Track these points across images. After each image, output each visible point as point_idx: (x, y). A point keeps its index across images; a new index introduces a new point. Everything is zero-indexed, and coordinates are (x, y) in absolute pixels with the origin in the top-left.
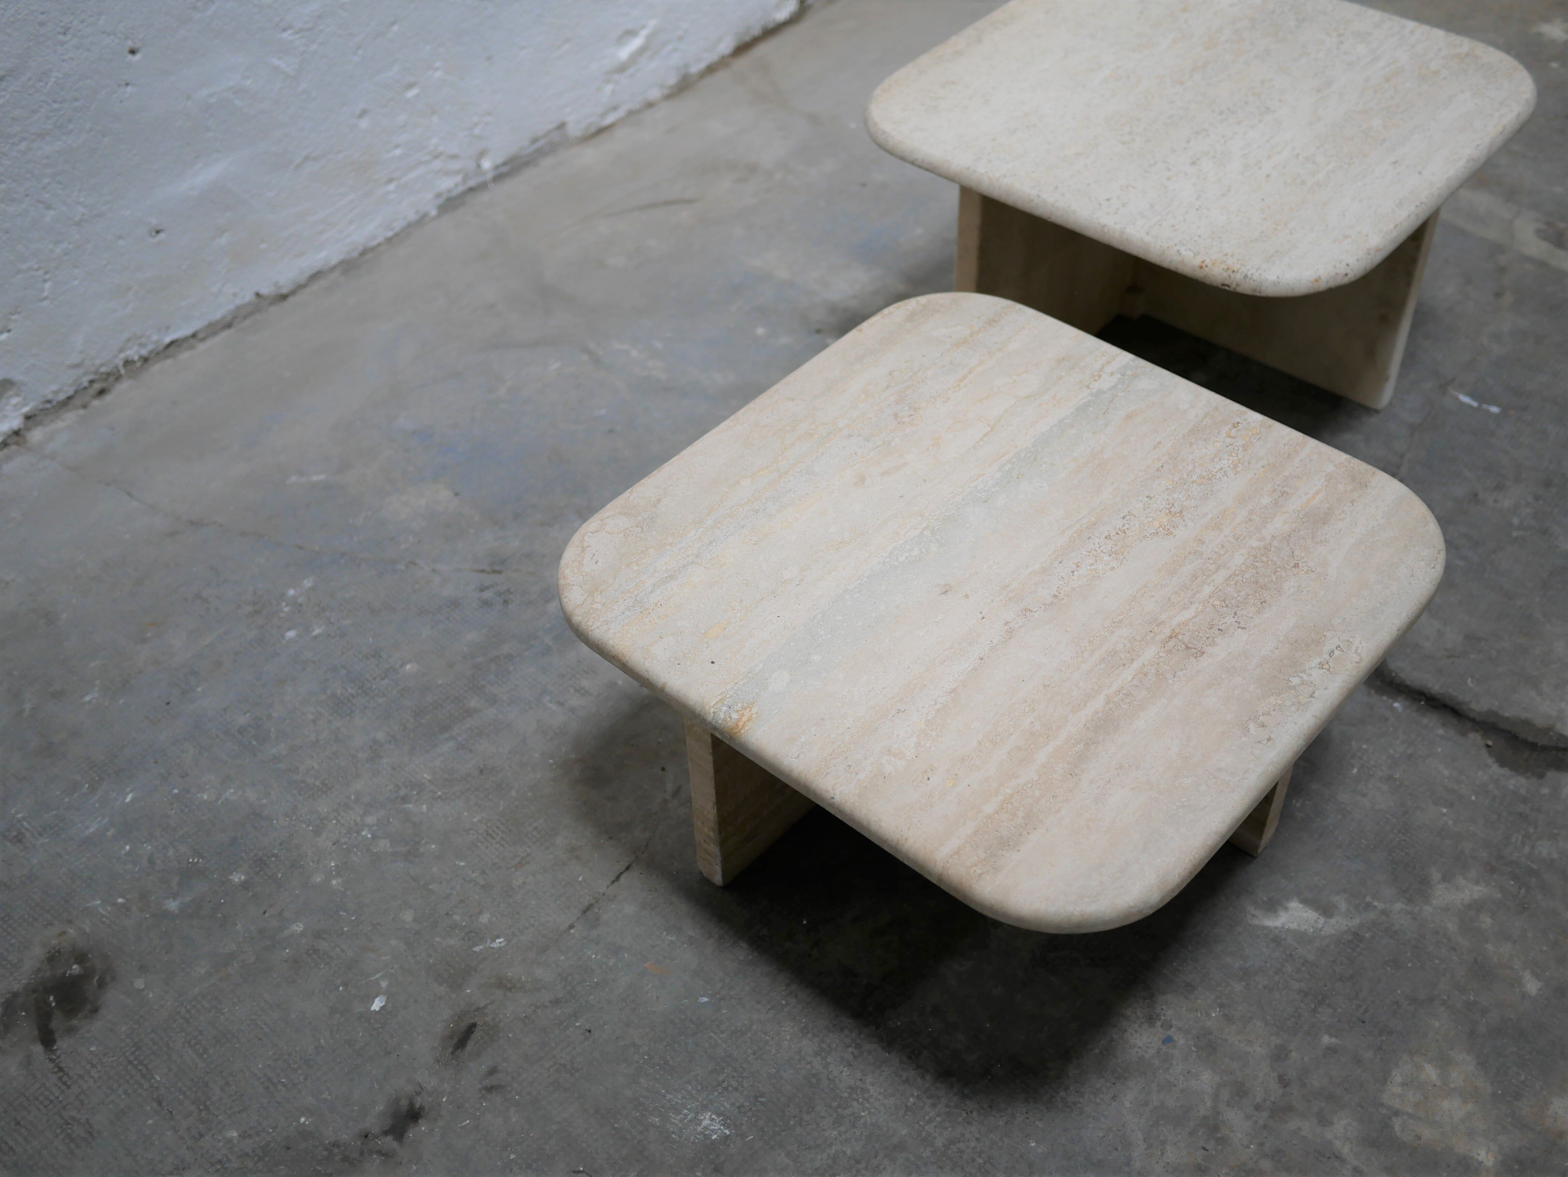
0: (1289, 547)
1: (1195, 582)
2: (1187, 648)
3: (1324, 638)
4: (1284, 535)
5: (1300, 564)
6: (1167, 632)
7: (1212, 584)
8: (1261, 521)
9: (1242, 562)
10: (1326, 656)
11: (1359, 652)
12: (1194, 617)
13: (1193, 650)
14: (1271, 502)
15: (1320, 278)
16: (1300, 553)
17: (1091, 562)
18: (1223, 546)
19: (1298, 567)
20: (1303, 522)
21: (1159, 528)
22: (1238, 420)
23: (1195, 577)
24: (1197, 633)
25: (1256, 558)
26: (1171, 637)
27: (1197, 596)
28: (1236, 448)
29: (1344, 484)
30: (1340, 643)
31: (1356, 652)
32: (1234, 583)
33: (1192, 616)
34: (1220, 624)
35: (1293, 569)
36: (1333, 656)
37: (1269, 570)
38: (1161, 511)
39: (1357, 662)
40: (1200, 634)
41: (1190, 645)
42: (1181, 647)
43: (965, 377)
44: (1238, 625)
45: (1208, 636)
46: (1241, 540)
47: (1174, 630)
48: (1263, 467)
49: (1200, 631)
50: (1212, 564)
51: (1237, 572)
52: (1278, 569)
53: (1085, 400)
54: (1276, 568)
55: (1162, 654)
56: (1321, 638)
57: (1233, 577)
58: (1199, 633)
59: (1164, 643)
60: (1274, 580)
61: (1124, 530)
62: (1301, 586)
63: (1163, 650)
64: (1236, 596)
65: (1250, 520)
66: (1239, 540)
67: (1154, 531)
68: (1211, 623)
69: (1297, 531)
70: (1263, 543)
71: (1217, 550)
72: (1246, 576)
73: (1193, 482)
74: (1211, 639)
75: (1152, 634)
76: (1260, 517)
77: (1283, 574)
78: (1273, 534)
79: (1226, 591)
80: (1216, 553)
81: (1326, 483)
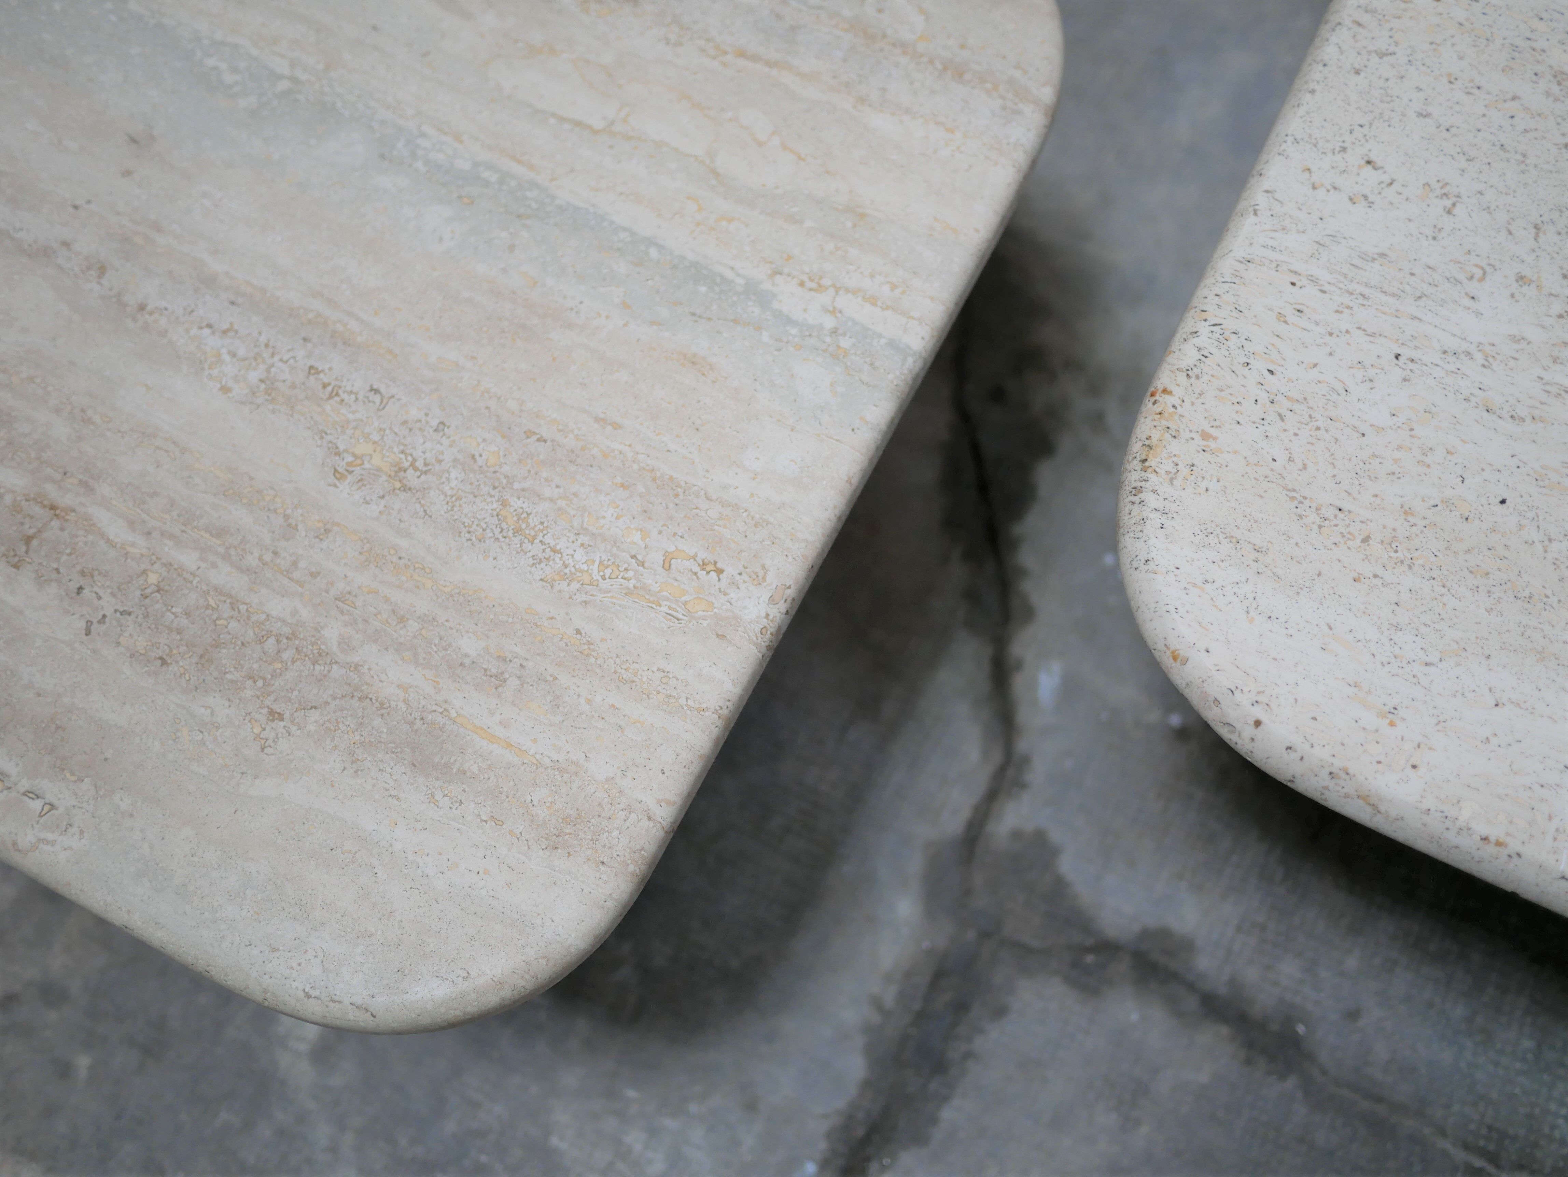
0: (329, 700)
1: (207, 535)
2: (28, 540)
3: (73, 778)
4: (364, 687)
5: (282, 724)
6: (67, 500)
7: (203, 565)
8: (402, 640)
9: (274, 614)
10: (25, 784)
11: (42, 846)
12: (109, 541)
13: (24, 548)
14: (466, 655)
15: (1185, 662)
16: (316, 722)
17: (242, 352)
18: (314, 575)
19: (273, 720)
20: (412, 724)
21: (354, 455)
22: (730, 570)
23: (220, 533)
24: (68, 551)
25: (288, 638)
26: (53, 508)
27: (168, 542)
28: (630, 574)
29: (550, 799)
30: (61, 810)
31: (40, 840)
32: (212, 602)
33: (112, 538)
34: (96, 589)
35: (265, 711)
36: (26, 799)
37: (255, 666)
38: (402, 452)
39: (15, 844)
40: (64, 558)
41: (35, 543)
42: (30, 528)
43: (755, 58)
44: (95, 621)
45: (61, 570)
46: (337, 606)
47: (74, 511)
48: (578, 632)
49: (73, 556)
50: (260, 559)
51: (243, 608)
52: (260, 683)
53: (730, 275)
54: (264, 679)
55: (8, 499)
56: (73, 774)
57: (228, 601)
58: (70, 554)
59: (40, 500)
60: (229, 676)
61: (337, 394)
62: (218, 728)
63: (19, 498)
64: (174, 610)
65: (402, 620)
66: (340, 604)
67: (342, 447)
68: (96, 573)
69: (383, 711)
70: (335, 648)
71: (302, 564)
72: (233, 624)
73: (504, 503)
74: (54, 576)
75: (58, 476)
76: (415, 637)
77: (248, 693)
78: (366, 667)
79: (186, 591)
80: (295, 564)
81: (547, 761)
